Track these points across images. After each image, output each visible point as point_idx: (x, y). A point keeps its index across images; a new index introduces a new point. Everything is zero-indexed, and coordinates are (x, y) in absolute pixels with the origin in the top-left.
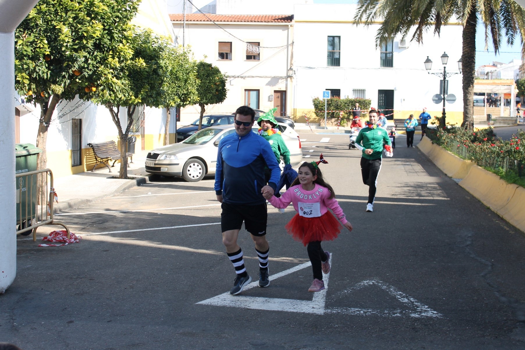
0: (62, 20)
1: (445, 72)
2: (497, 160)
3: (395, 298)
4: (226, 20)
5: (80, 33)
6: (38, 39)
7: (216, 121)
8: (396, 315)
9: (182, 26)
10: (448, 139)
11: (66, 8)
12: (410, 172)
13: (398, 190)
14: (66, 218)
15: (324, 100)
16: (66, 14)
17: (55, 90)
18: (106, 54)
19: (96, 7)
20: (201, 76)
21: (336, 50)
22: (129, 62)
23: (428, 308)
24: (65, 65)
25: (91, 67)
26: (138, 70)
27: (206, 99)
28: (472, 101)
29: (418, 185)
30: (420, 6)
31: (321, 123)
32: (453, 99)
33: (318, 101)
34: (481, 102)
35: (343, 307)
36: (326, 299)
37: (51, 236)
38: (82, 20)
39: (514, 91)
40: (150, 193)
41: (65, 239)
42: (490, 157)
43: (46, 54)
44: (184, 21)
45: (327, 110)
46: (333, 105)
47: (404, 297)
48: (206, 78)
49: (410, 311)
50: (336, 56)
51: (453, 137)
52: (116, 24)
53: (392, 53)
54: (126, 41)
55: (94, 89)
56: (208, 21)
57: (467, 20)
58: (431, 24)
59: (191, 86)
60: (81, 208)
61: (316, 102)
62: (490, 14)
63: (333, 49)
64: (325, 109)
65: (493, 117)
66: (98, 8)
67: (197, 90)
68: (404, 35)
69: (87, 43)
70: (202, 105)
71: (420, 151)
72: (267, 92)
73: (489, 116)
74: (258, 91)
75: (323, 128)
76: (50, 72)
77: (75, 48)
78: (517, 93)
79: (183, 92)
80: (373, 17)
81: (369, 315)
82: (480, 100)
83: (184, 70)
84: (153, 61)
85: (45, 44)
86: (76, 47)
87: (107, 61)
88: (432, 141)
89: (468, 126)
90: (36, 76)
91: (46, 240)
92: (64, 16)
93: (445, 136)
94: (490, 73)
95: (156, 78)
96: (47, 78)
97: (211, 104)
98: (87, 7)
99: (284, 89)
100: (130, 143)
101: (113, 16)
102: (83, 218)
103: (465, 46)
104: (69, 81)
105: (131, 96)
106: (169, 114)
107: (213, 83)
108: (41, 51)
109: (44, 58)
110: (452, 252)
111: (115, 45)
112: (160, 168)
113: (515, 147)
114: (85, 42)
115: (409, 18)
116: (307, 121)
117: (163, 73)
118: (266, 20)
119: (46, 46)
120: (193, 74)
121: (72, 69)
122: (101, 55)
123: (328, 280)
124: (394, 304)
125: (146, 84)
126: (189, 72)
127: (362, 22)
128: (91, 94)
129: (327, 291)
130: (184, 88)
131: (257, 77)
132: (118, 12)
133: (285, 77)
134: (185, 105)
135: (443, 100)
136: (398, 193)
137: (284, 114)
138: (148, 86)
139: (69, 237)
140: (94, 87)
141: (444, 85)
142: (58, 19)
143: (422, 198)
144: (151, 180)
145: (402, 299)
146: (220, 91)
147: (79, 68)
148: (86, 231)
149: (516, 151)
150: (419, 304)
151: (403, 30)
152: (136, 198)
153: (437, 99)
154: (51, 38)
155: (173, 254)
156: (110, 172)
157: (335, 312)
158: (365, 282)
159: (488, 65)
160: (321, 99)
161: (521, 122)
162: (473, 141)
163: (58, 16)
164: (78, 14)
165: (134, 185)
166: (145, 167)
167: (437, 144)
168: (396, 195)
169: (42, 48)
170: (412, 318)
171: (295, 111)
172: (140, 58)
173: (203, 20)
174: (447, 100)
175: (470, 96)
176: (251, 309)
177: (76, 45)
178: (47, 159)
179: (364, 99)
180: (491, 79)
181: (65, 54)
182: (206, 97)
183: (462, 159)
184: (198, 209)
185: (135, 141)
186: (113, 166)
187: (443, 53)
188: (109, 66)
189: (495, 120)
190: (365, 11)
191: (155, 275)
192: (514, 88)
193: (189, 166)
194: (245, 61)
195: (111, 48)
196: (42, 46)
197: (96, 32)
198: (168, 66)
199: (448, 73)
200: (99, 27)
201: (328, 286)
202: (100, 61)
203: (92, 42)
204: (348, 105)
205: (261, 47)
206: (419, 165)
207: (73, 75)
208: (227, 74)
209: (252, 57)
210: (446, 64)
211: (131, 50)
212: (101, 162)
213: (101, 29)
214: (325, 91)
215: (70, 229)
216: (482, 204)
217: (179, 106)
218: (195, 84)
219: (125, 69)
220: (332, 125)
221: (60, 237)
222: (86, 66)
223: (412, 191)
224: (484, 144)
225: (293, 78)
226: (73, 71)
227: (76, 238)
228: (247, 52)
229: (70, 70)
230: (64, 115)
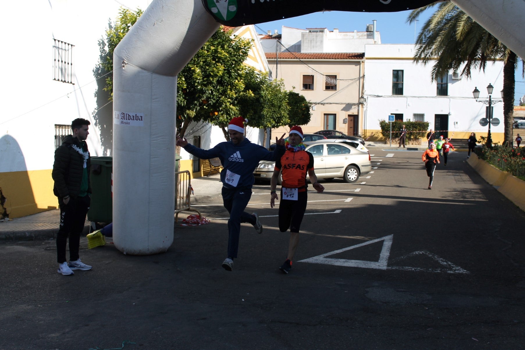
0: (196, 63)
1: (490, 100)
3: (438, 262)
4: (309, 58)
5: (208, 73)
8: (437, 271)
9: (277, 63)
10: (491, 154)
12: (459, 181)
13: (448, 194)
14: (196, 208)
15: (389, 122)
16: (198, 58)
17: (189, 114)
18: (226, 87)
19: (219, 54)
20: (290, 103)
21: (400, 82)
22: (242, 93)
23: (460, 268)
24: (197, 96)
25: (215, 97)
26: (248, 99)
27: (294, 121)
28: (511, 123)
29: (464, 190)
30: (468, 48)
31: (387, 142)
32: (496, 122)
35: (400, 266)
36: (388, 261)
37: (188, 219)
38: (209, 63)
41: (198, 221)
43: (184, 88)
44: (277, 58)
45: (392, 131)
46: (397, 127)
47: (444, 262)
48: (294, 105)
49: (448, 270)
50: (400, 87)
51: (495, 153)
52: (233, 66)
53: (447, 84)
54: (240, 78)
55: (216, 113)
56: (294, 58)
57: (508, 58)
58: (478, 60)
59: (284, 111)
60: (205, 202)
61: (383, 124)
63: (397, 81)
64: (390, 130)
66: (221, 54)
67: (288, 114)
68: (456, 70)
69: (213, 80)
71: (469, 165)
72: (342, 116)
74: (334, 115)
76: (186, 101)
79: (278, 115)
80: (430, 55)
81: (418, 271)
83: (278, 98)
86: (205, 83)
87: (227, 93)
88: (478, 157)
89: (509, 144)
90: (178, 104)
91: (184, 222)
92: (197, 60)
93: (489, 153)
95: (258, 105)
96: (184, 106)
98: (213, 53)
99: (356, 114)
101: (231, 60)
102: (207, 209)
103: (506, 79)
104: (199, 108)
106: (266, 133)
107: (300, 108)
108: (180, 86)
109: (182, 91)
111: (232, 81)
112: (260, 174)
114: (211, 79)
115: (460, 56)
116: (375, 139)
118: (342, 57)
119: (184, 82)
120: (285, 101)
121: (202, 99)
122: (222, 88)
123: (390, 251)
124: (437, 265)
125: (250, 109)
126: (282, 100)
127: (421, 59)
128: (214, 117)
129: (389, 257)
130: (278, 113)
131: (335, 103)
132: (235, 57)
133: (357, 104)
134: (279, 126)
135: (488, 124)
137: (356, 134)
138: (252, 111)
139: (201, 220)
140: (216, 112)
141: (489, 111)
142: (192, 62)
143: (466, 199)
146: (305, 115)
147: (207, 98)
148: (211, 217)
150: (454, 266)
153: (483, 122)
154: (187, 77)
157: (394, 268)
158: (417, 252)
160: (387, 121)
162: (511, 156)
164: (207, 59)
167: (483, 159)
169: (181, 84)
170: (449, 273)
171: (365, 131)
172: (250, 90)
173: (291, 57)
174: (492, 123)
175: (510, 120)
176: (336, 265)
177: (204, 81)
178: (181, 164)
179: (423, 122)
181: (197, 88)
182: (294, 120)
183: (501, 171)
187: (489, 85)
188: (228, 96)
190: (423, 51)
194: (324, 90)
195: (229, 83)
196: (181, 83)
197: (219, 71)
198: (267, 96)
199: (493, 101)
200: (222, 68)
201: (390, 253)
202: (222, 93)
203: (216, 79)
204: (410, 127)
205: (338, 80)
206: (467, 175)
207: (202, 103)
208: (311, 102)
209: (330, 87)
210: (491, 93)
211: (243, 85)
212: (214, 169)
213: (222, 70)
214: (390, 115)
215: (202, 215)
216: (514, 204)
217: (274, 127)
218: (287, 110)
219: (238, 98)
220: (396, 143)
221: (195, 220)
222: (212, 97)
223: (459, 195)
224: (518, 158)
225: (364, 105)
226: (202, 100)
227: (205, 221)
228: (326, 83)
229: (200, 100)
230: (193, 133)
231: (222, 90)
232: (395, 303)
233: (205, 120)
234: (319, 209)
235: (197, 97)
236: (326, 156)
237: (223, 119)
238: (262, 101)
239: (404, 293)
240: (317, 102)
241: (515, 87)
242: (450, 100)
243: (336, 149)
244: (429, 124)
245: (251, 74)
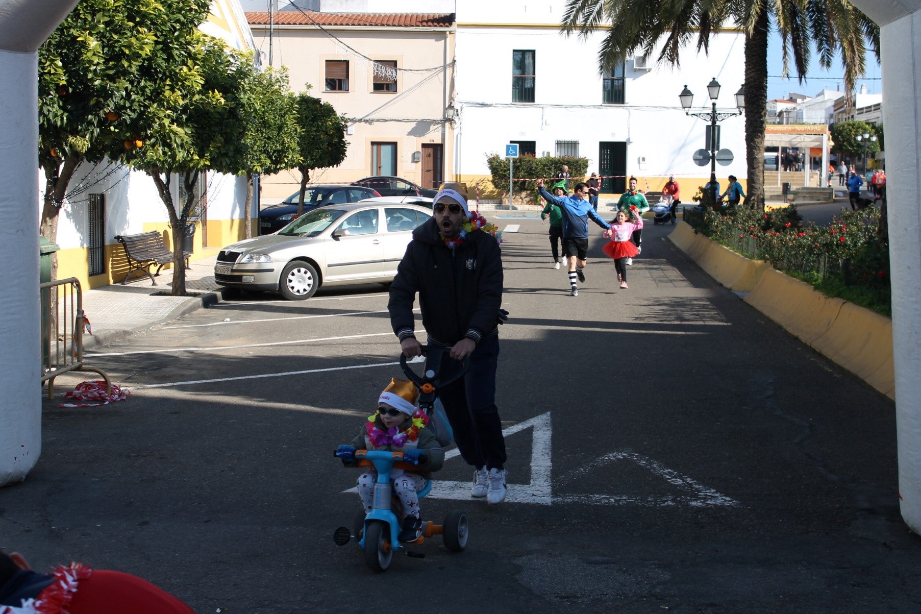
0: (88, 26)
1: (714, 111)
2: (807, 260)
3: (662, 478)
4: (339, 23)
5: (117, 49)
6: (47, 59)
7: (325, 197)
8: (666, 503)
9: (270, 33)
10: (723, 224)
11: (92, 6)
12: (661, 281)
13: (644, 311)
14: (95, 362)
15: (508, 159)
16: (93, 15)
17: (75, 146)
18: (160, 84)
19: (143, 5)
20: (302, 120)
21: (528, 75)
22: (197, 97)
23: (716, 492)
24: (92, 102)
25: (136, 106)
26: (212, 110)
27: (312, 159)
28: (761, 160)
29: (676, 302)
31: (504, 200)
32: (727, 157)
33: (497, 162)
34: (771, 162)
35: (581, 493)
36: (552, 482)
37: (78, 390)
38: (121, 26)
39: (827, 144)
40: (228, 319)
41: (102, 395)
42: (796, 254)
43: (61, 84)
44: (270, 24)
45: (514, 177)
46: (523, 169)
47: (675, 477)
48: (311, 123)
49: (689, 498)
50: (528, 85)
51: (730, 223)
52: (176, 34)
53: (623, 80)
54: (193, 61)
55: (139, 143)
56: (307, 24)
57: (754, 26)
58: (692, 30)
59: (289, 137)
60: (117, 344)
61: (495, 163)
62: (791, 14)
63: (523, 73)
64: (509, 175)
65: (793, 188)
66: (147, 7)
67: (299, 144)
68: (648, 49)
69: (130, 66)
70: (304, 170)
71: (674, 245)
72: (409, 147)
73: (786, 186)
74: (394, 146)
75: (507, 208)
76: (66, 114)
77: (110, 75)
78: (831, 147)
79: (276, 147)
80: (595, 19)
81: (624, 504)
82: (770, 159)
83: (276, 109)
84: (229, 95)
85: (59, 67)
86: (111, 72)
87: (163, 95)
88: (694, 229)
89: (756, 203)
90: (44, 121)
91: (70, 397)
92: (90, 20)
93: (717, 220)
94: (785, 114)
95: (234, 125)
96: (62, 126)
97: (319, 168)
98: (128, 4)
99: (439, 141)
100: (186, 235)
101: (171, 20)
102: (123, 362)
103: (749, 69)
104: (98, 130)
105: (192, 155)
106: (252, 184)
107: (323, 131)
108: (52, 79)
109: (57, 91)
110: (744, 408)
111: (175, 69)
112: (241, 276)
113: (838, 237)
114: (126, 64)
115: (656, 22)
116: (478, 195)
117: (245, 116)
118: (408, 22)
119: (60, 71)
120: (291, 116)
121: (105, 110)
122: (151, 86)
123: (550, 453)
124: (661, 487)
125: (217, 134)
126: (285, 113)
127: (577, 27)
128: (134, 152)
129: (551, 470)
130: (277, 141)
131: (393, 120)
132: (180, 13)
133: (441, 121)
134: (279, 170)
135: (711, 160)
136: (644, 316)
137: (438, 184)
138: (221, 138)
139: (109, 392)
140: (140, 140)
141: (713, 134)
142: (79, 24)
143: (686, 323)
144: (225, 297)
145: (673, 479)
146: (335, 145)
147: (116, 107)
148: (133, 382)
149: (841, 244)
150: (701, 487)
151: (645, 42)
152: (206, 327)
153: (701, 157)
154: (68, 58)
155: (290, 417)
156: (154, 284)
157: (568, 500)
158: (611, 455)
159: (782, 98)
160: (503, 157)
161: (839, 197)
162: (765, 229)
163: (79, 20)
164: (114, 16)
165: (199, 307)
166: (214, 275)
167: (704, 234)
168: (641, 318)
169: (53, 74)
170: (693, 507)
172: (216, 91)
173: (299, 22)
174: (718, 160)
175: (758, 153)
176: (434, 499)
177: (110, 68)
178: (59, 263)
179: (577, 158)
180: (787, 124)
181: (92, 85)
182: (312, 157)
183: (747, 259)
184: (315, 345)
185: (194, 232)
186: (157, 275)
187: (711, 80)
188: (165, 103)
189: (795, 193)
190: (582, 8)
191: (265, 449)
192: (827, 138)
193: (291, 273)
194: (371, 93)
195: (168, 74)
196: (53, 71)
197: (144, 46)
198: (253, 104)
199: (719, 114)
200: (150, 38)
201: (552, 461)
202: (151, 96)
203: (137, 64)
204: (550, 169)
205: (400, 69)
206: (675, 269)
207: (106, 119)
208: (346, 117)
209: (383, 86)
210: (717, 98)
211: (200, 77)
212: (137, 267)
213: (153, 42)
214: (509, 144)
215: (111, 379)
216: (786, 331)
217: (268, 172)
218: (296, 134)
219: (189, 109)
220: (522, 202)
221: (95, 392)
222: (128, 105)
223: (668, 312)
224: (786, 233)
225: (455, 123)
226: (105, 113)
227: (121, 394)
228: (375, 78)
229: (101, 112)
230: (86, 187)
231: (152, 88)
232: (589, 596)
233: (114, 157)
234: (377, 353)
235: (94, 105)
236: (383, 235)
237: (156, 155)
238: (243, 115)
239: (603, 566)
240: (357, 118)
241: (768, 85)
242: (629, 112)
243: (405, 219)
244: (589, 163)
245: (215, 54)
